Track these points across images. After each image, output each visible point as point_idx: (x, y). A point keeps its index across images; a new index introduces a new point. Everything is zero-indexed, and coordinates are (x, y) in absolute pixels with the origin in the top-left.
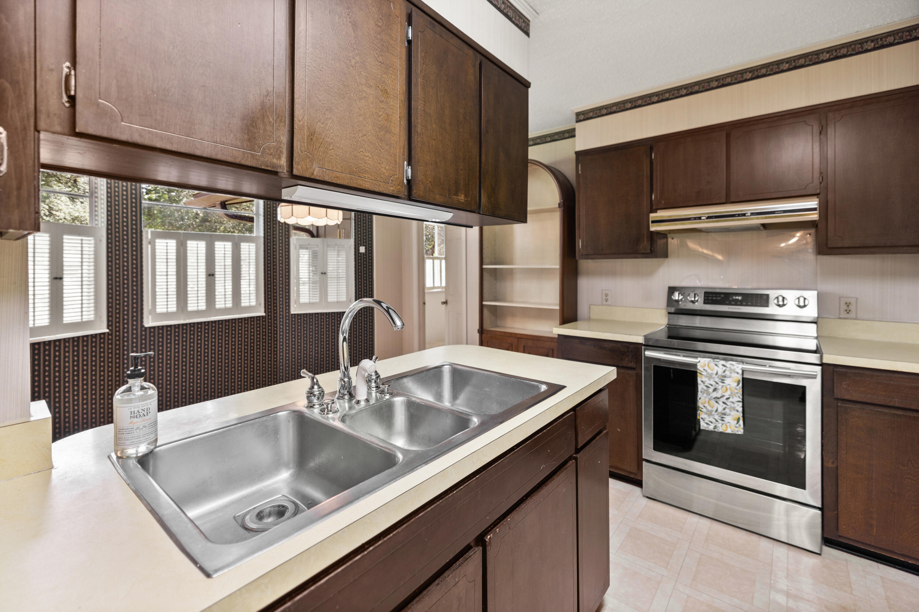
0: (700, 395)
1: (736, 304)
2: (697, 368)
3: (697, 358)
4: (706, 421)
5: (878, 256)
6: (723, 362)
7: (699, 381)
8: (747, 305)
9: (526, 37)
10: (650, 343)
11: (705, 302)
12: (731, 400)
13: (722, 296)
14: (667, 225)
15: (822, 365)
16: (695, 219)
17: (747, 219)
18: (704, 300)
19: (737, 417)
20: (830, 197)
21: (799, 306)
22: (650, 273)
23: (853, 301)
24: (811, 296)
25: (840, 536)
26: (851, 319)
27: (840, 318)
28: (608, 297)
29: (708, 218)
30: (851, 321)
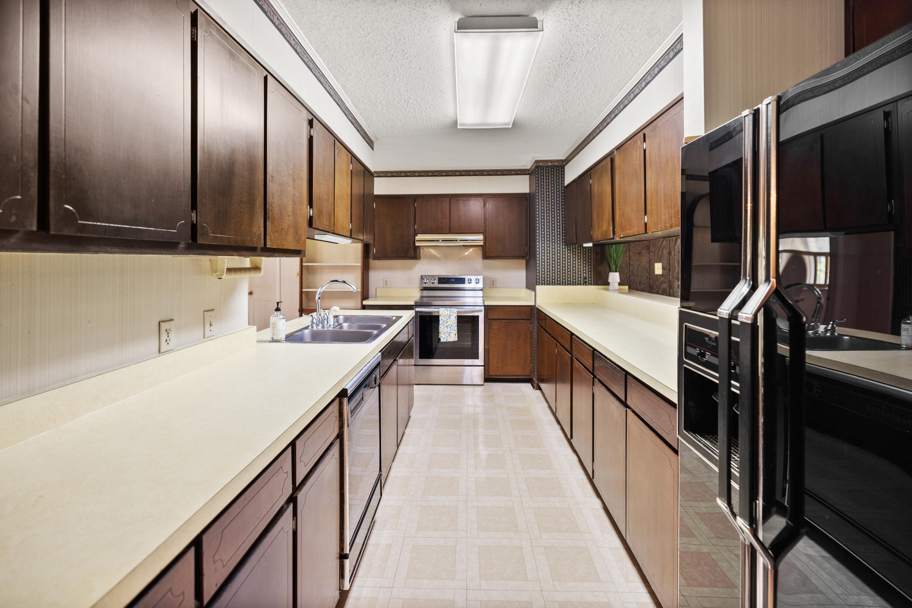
0: (440, 326)
1: (452, 283)
2: (439, 314)
3: (439, 309)
4: (443, 338)
5: (503, 260)
6: (450, 309)
7: (440, 319)
8: (457, 283)
9: (372, 150)
10: (418, 304)
11: (439, 283)
12: (452, 326)
13: (446, 279)
14: (424, 243)
15: (484, 306)
16: (437, 241)
17: (458, 243)
18: (438, 282)
19: (455, 333)
20: (487, 235)
21: (476, 283)
22: (411, 268)
23: (494, 280)
24: (481, 278)
25: (490, 375)
26: (494, 288)
27: (491, 288)
28: (387, 283)
29: (443, 241)
30: (494, 289)
